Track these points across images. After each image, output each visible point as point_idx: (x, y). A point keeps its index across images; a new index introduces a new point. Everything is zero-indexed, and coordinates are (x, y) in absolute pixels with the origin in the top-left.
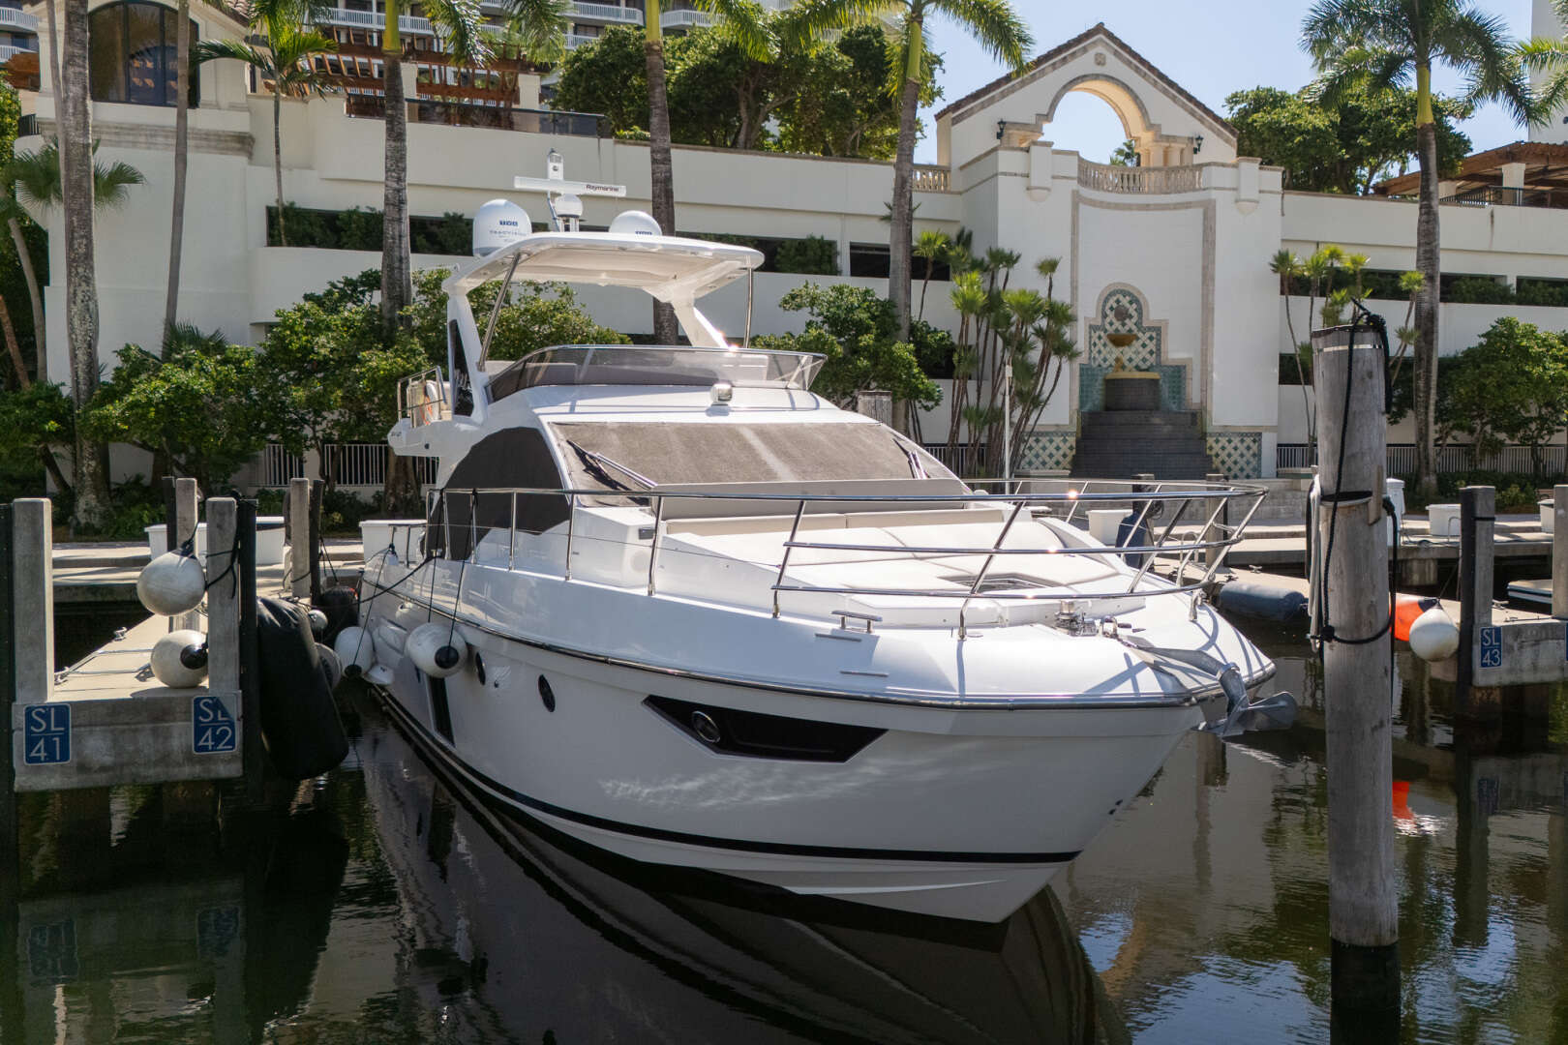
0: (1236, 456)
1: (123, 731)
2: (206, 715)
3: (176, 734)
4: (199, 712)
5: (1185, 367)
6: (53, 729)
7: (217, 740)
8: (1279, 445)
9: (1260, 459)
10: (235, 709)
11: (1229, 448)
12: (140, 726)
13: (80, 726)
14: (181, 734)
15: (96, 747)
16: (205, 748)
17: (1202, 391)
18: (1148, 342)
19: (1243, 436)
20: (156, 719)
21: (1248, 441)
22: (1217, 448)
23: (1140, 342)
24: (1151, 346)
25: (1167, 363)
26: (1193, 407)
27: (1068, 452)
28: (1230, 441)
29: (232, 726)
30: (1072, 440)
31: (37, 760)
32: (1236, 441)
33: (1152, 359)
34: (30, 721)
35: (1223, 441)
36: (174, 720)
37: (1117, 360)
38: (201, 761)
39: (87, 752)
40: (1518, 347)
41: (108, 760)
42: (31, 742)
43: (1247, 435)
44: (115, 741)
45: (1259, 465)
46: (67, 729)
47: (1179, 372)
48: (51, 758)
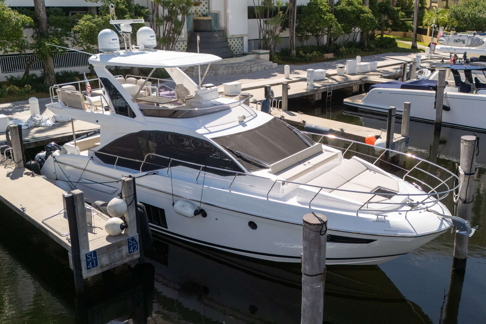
0: (236, 45)
1: (110, 254)
2: (131, 242)
3: (124, 250)
4: (129, 242)
5: (218, 14)
6: (93, 258)
7: (134, 249)
8: (248, 40)
9: (243, 46)
10: (137, 240)
11: (234, 43)
12: (114, 251)
13: (100, 255)
14: (125, 250)
15: (104, 260)
16: (131, 252)
17: (225, 23)
18: (205, 4)
19: (238, 38)
20: (119, 247)
21: (240, 40)
22: (230, 43)
23: (203, 4)
24: (206, 6)
25: (213, 12)
26: (222, 28)
27: (185, 47)
28: (234, 40)
29: (137, 244)
30: (186, 43)
31: (90, 268)
32: (236, 40)
33: (207, 11)
34: (87, 258)
35: (232, 40)
36: (123, 246)
37: (195, 11)
38: (130, 256)
39: (102, 262)
40: (319, 9)
41: (108, 263)
42: (88, 264)
43: (239, 38)
44: (109, 257)
45: (243, 48)
46: (97, 257)
47: (217, 15)
48: (93, 267)
